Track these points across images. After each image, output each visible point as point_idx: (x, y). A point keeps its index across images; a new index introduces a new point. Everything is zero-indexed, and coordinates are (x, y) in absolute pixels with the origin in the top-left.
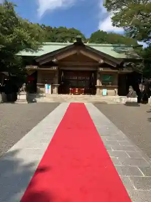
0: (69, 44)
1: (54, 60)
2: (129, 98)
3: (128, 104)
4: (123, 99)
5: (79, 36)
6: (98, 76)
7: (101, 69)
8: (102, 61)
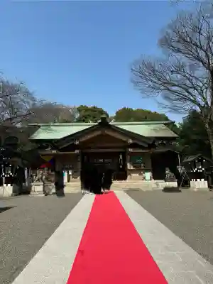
0: (92, 124)
1: (77, 143)
2: (167, 183)
3: (167, 190)
4: (160, 184)
5: (104, 116)
6: (128, 157)
7: (130, 150)
8: (131, 141)
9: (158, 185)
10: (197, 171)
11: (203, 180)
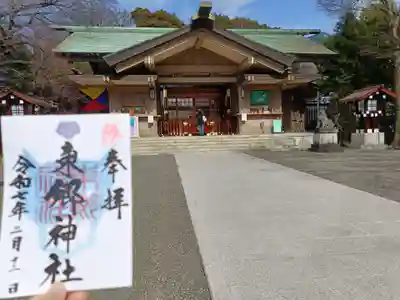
4: (298, 140)
6: (242, 93)
7: (251, 78)
8: (252, 61)
9: (295, 141)
10: (368, 115)
11: (376, 130)
